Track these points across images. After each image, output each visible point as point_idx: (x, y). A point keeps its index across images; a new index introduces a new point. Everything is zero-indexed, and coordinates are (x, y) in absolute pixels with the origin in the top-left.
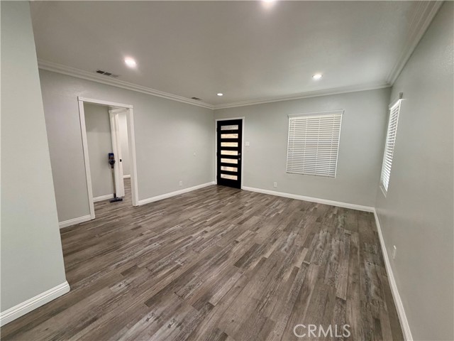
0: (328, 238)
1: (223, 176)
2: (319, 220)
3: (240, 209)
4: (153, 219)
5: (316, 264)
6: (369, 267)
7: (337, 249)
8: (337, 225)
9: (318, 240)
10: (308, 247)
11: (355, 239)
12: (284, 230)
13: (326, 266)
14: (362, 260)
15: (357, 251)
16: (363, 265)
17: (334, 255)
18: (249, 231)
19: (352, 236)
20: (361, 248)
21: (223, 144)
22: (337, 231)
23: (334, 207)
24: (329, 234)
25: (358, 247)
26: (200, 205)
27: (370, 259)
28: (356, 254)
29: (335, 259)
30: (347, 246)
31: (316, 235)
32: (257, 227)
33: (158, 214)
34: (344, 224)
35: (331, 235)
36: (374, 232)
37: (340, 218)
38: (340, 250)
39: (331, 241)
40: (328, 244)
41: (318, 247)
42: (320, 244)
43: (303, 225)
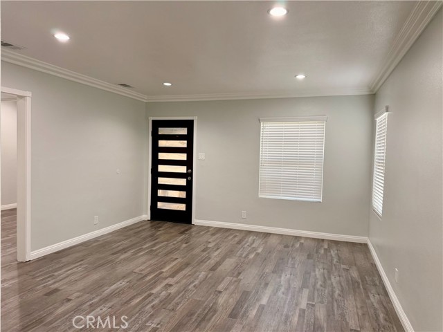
0: (326, 276)
1: (160, 205)
2: (309, 257)
3: (204, 251)
4: (72, 278)
5: (322, 302)
6: (374, 299)
7: (339, 285)
8: (332, 260)
9: (316, 279)
10: (307, 287)
11: (355, 274)
12: (273, 272)
13: (332, 303)
14: (366, 293)
15: (359, 285)
16: (368, 297)
17: (337, 292)
18: (229, 278)
19: (351, 271)
20: (362, 281)
21: (162, 156)
22: (334, 268)
23: (323, 240)
24: (326, 271)
25: (360, 281)
26: (139, 251)
27: (373, 291)
28: (359, 287)
29: (339, 295)
30: (348, 281)
31: (313, 274)
32: (237, 272)
33: (75, 270)
34: (339, 258)
35: (328, 272)
36: (372, 264)
37: (333, 253)
38: (342, 286)
39: (330, 278)
40: (329, 282)
41: (318, 286)
42: (320, 283)
43: (294, 264)
